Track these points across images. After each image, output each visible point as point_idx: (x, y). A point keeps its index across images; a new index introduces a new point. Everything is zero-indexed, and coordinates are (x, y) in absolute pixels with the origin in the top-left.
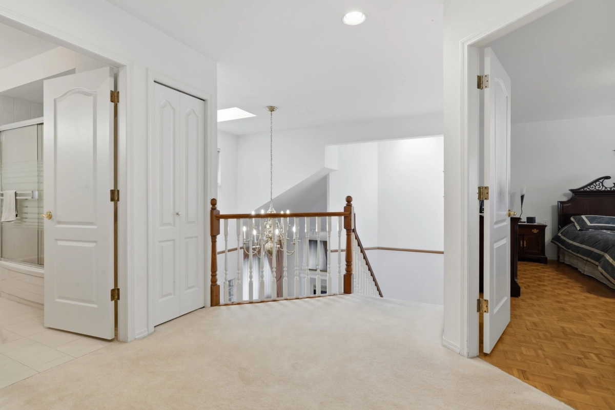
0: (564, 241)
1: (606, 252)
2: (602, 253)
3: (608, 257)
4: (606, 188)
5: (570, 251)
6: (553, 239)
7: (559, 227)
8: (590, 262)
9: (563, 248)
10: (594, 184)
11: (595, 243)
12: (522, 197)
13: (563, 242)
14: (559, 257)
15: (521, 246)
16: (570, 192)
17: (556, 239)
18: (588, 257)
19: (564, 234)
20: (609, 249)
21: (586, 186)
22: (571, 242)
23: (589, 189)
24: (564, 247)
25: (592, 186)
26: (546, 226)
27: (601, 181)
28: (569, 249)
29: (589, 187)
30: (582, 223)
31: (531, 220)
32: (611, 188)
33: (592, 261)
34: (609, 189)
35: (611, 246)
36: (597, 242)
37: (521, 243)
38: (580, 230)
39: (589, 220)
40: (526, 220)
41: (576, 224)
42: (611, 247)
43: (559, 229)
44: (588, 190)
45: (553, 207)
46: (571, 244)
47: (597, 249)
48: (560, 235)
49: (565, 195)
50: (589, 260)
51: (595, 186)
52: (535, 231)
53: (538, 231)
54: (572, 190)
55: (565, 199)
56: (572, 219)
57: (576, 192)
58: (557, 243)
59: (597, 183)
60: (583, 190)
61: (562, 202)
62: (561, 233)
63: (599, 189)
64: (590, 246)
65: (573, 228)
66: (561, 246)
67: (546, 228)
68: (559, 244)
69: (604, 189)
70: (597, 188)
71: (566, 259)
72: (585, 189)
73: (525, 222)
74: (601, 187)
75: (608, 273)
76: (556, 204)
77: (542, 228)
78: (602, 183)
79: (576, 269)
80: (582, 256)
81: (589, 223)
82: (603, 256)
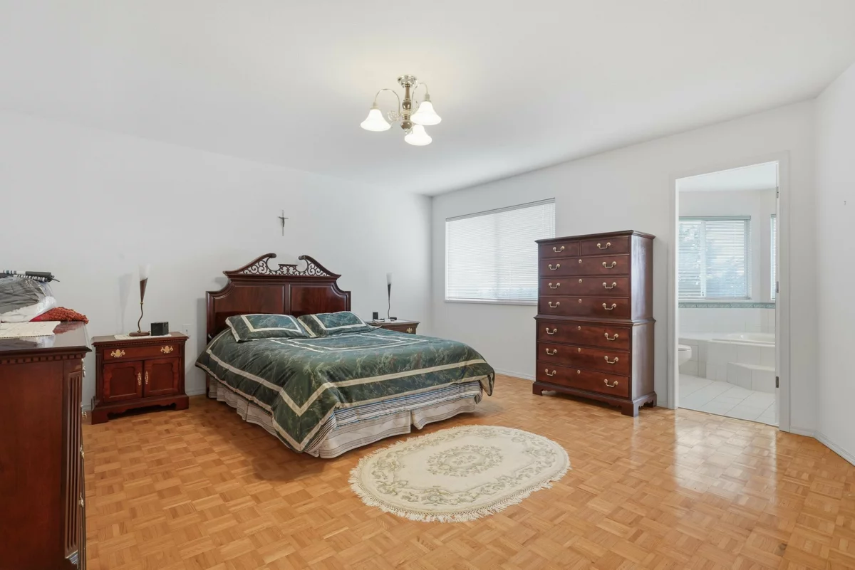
0: (216, 363)
1: (282, 385)
2: (275, 387)
3: (286, 397)
4: (271, 271)
5: (225, 383)
6: (199, 360)
7: (208, 338)
8: (257, 405)
9: (214, 377)
10: (257, 264)
11: (263, 366)
12: (143, 284)
13: (214, 365)
14: (208, 390)
15: (140, 383)
16: (225, 276)
17: (203, 360)
18: (254, 395)
19: (217, 351)
20: (287, 379)
21: (246, 268)
22: (225, 365)
23: (250, 271)
24: (215, 375)
25: (254, 267)
26: (185, 338)
27: (265, 260)
28: (223, 380)
29: (250, 269)
30: (241, 327)
31: (159, 328)
32: (276, 272)
33: (261, 404)
34: (274, 273)
35: (289, 373)
36: (267, 366)
37: (140, 378)
38: (240, 342)
39: (252, 323)
40: (148, 329)
41: (234, 332)
42: (289, 376)
43: (209, 340)
44: (249, 273)
45: (199, 301)
46: (227, 370)
47: (268, 379)
48: (209, 351)
49: (218, 280)
50: (256, 400)
51: (258, 268)
52: (167, 349)
53: (172, 349)
54: (227, 273)
55: (217, 288)
56: (228, 322)
57: (234, 276)
58: (205, 367)
59: (261, 263)
60: (242, 273)
61: (212, 293)
62: (212, 349)
63: (263, 272)
64: (257, 375)
65: (229, 338)
66: (210, 372)
67: (187, 343)
68: (208, 370)
69: (268, 273)
70: (260, 271)
71: (219, 393)
72: (246, 271)
73: (148, 334)
74: (265, 269)
75: (287, 431)
76: (204, 296)
77: (179, 343)
78: (266, 263)
79: (233, 410)
80: (244, 394)
81: (252, 329)
82: (276, 394)
